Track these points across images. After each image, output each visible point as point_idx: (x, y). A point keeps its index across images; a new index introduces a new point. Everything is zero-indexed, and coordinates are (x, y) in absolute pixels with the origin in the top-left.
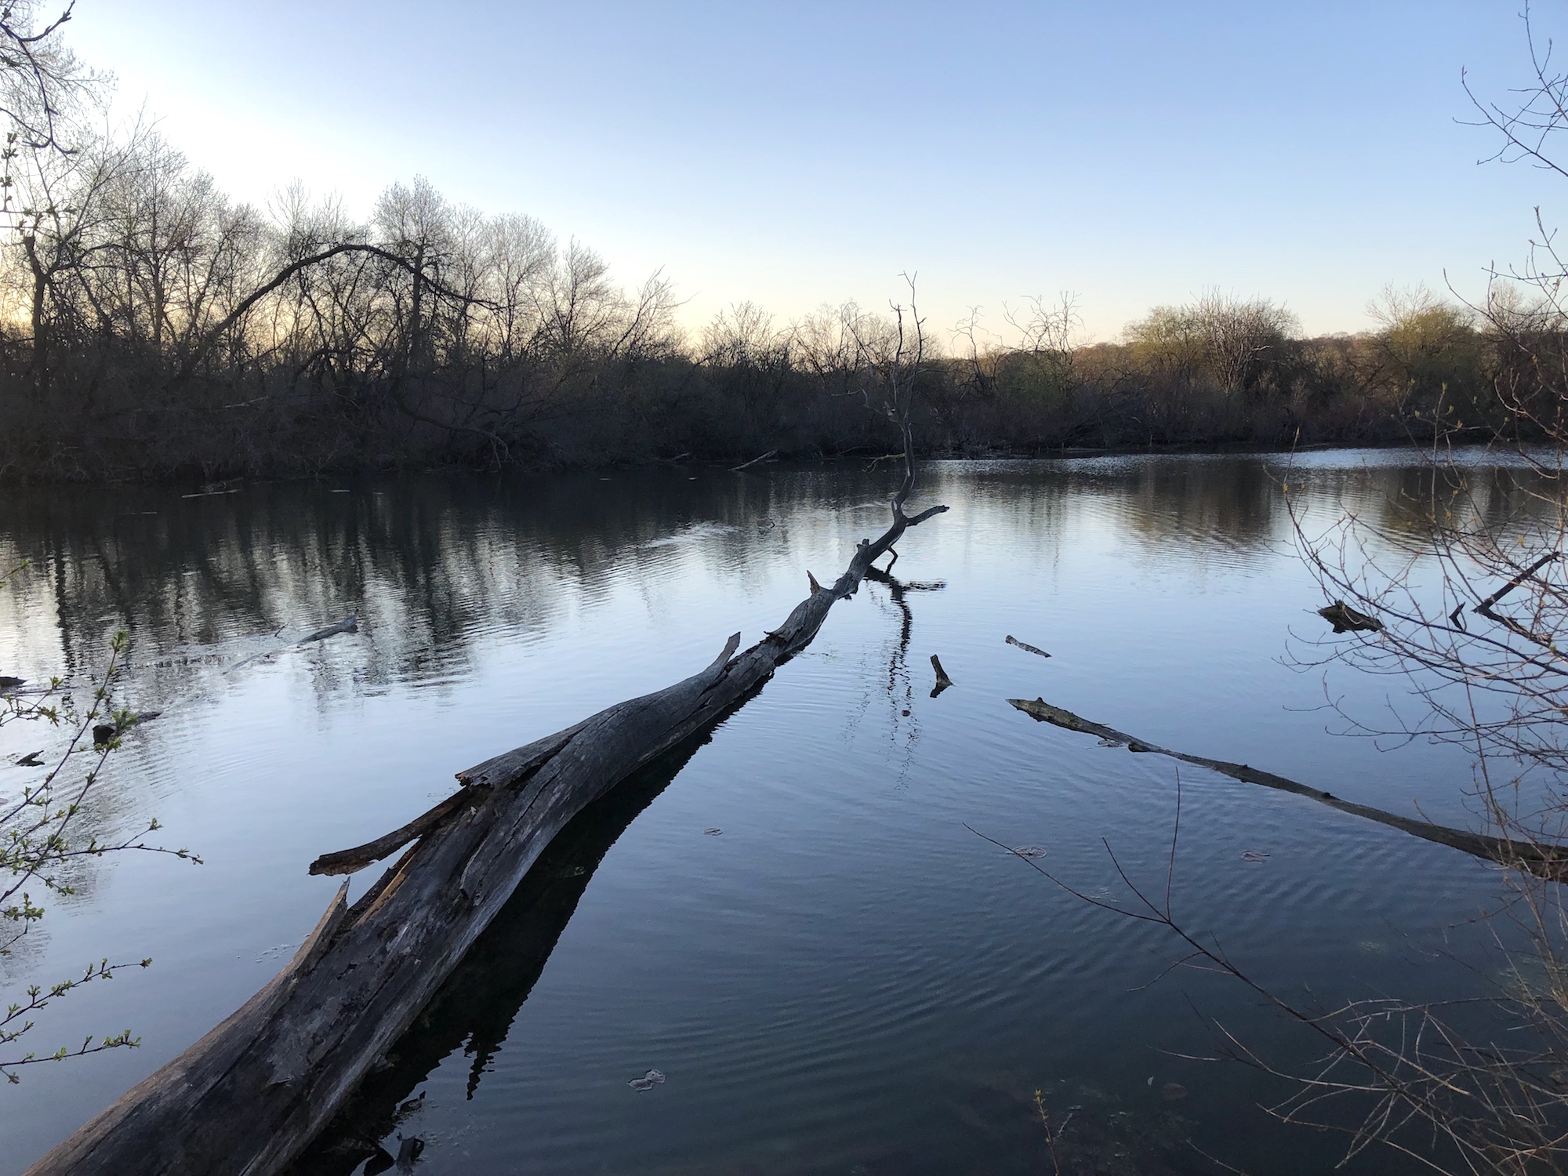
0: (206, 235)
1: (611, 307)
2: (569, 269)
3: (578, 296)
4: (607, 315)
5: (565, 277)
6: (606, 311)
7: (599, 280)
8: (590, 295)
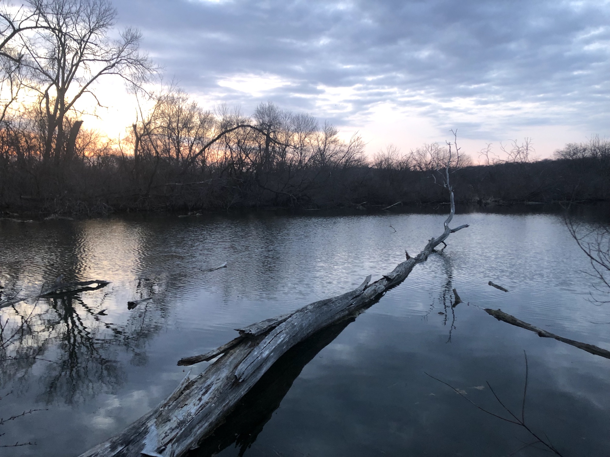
0: (195, 123)
1: (339, 147)
2: (324, 133)
3: (327, 143)
4: (338, 150)
5: (322, 136)
7: (335, 136)
8: (332, 142)
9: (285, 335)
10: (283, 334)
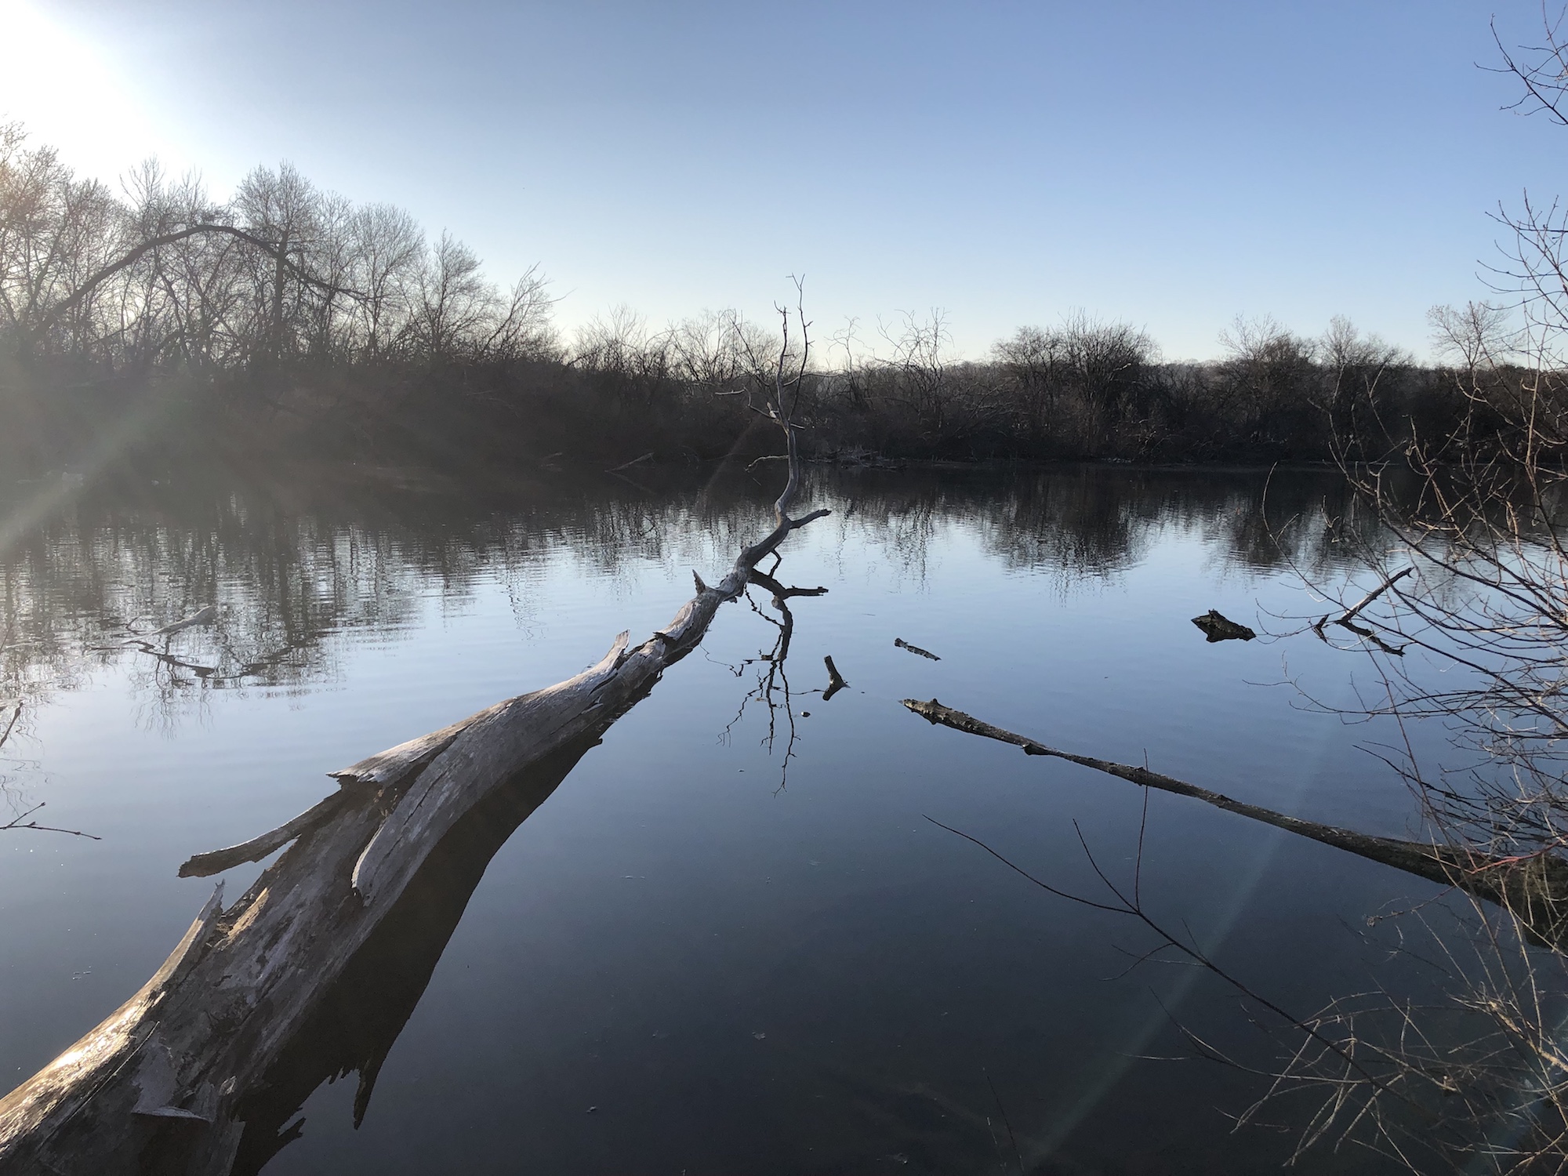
0: (49, 209)
1: (482, 303)
2: (439, 262)
3: (448, 291)
4: (478, 311)
5: (435, 270)
6: (477, 307)
7: (471, 275)
8: (462, 289)
9: (451, 784)
10: (447, 782)
